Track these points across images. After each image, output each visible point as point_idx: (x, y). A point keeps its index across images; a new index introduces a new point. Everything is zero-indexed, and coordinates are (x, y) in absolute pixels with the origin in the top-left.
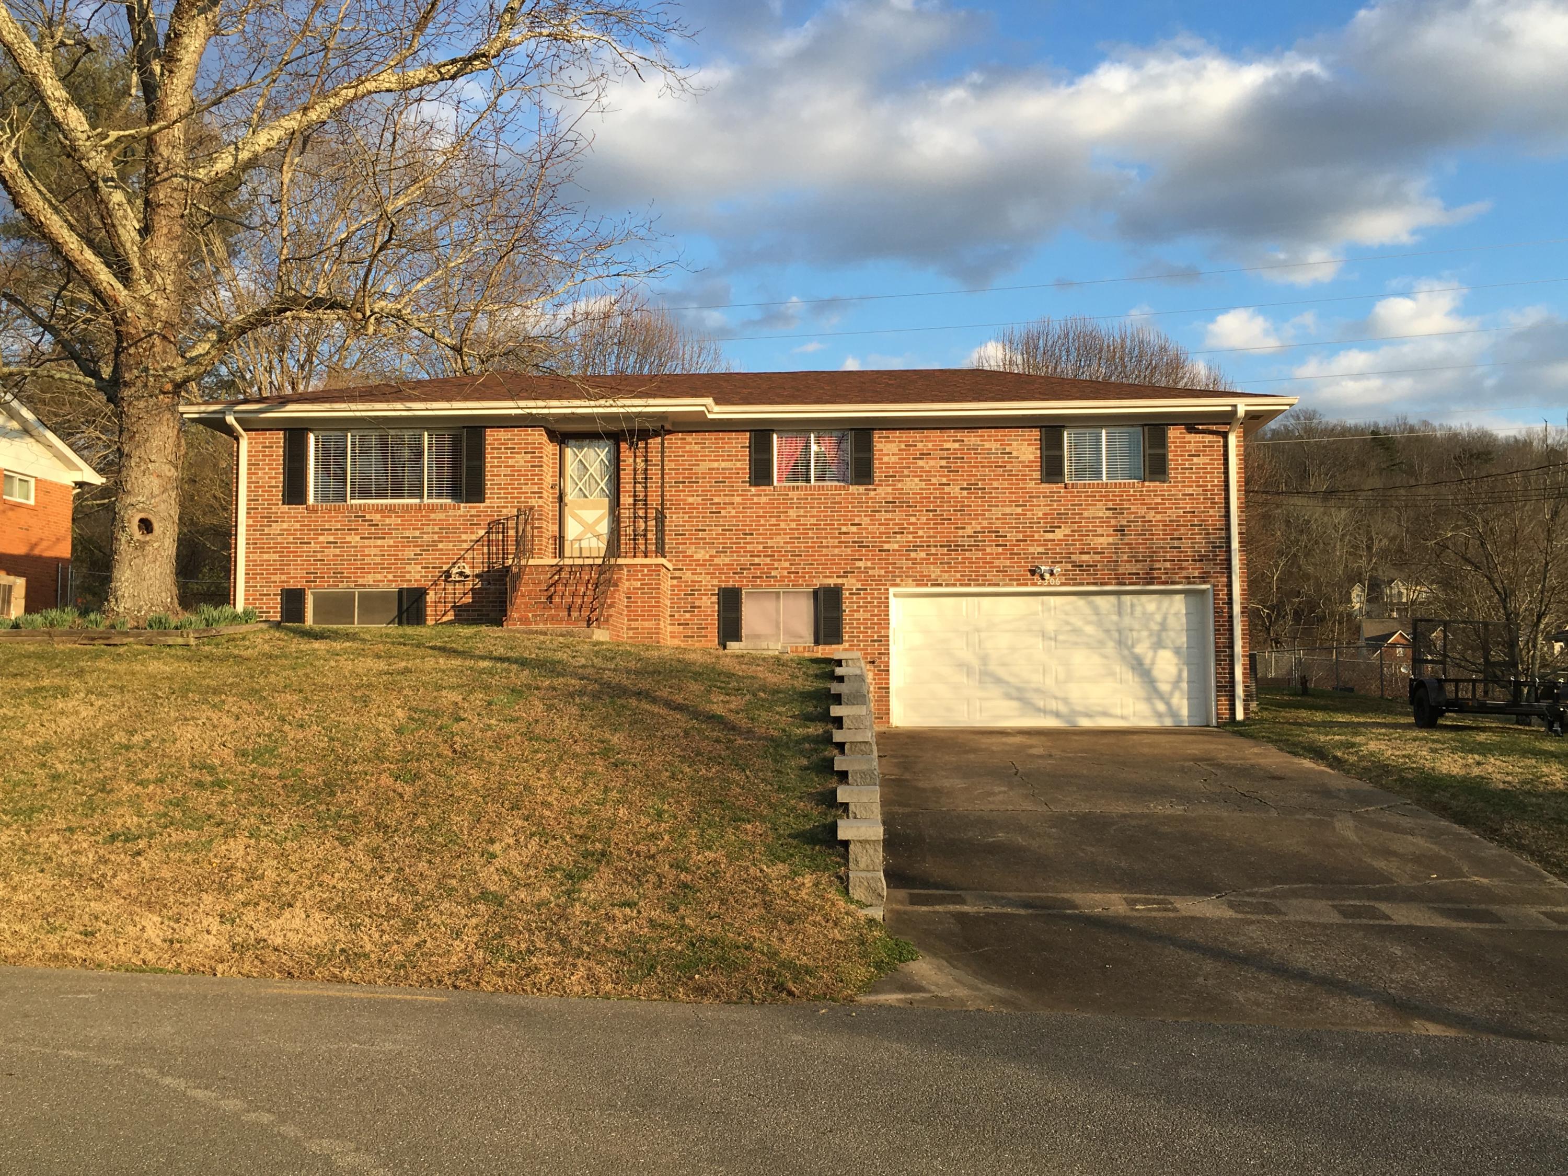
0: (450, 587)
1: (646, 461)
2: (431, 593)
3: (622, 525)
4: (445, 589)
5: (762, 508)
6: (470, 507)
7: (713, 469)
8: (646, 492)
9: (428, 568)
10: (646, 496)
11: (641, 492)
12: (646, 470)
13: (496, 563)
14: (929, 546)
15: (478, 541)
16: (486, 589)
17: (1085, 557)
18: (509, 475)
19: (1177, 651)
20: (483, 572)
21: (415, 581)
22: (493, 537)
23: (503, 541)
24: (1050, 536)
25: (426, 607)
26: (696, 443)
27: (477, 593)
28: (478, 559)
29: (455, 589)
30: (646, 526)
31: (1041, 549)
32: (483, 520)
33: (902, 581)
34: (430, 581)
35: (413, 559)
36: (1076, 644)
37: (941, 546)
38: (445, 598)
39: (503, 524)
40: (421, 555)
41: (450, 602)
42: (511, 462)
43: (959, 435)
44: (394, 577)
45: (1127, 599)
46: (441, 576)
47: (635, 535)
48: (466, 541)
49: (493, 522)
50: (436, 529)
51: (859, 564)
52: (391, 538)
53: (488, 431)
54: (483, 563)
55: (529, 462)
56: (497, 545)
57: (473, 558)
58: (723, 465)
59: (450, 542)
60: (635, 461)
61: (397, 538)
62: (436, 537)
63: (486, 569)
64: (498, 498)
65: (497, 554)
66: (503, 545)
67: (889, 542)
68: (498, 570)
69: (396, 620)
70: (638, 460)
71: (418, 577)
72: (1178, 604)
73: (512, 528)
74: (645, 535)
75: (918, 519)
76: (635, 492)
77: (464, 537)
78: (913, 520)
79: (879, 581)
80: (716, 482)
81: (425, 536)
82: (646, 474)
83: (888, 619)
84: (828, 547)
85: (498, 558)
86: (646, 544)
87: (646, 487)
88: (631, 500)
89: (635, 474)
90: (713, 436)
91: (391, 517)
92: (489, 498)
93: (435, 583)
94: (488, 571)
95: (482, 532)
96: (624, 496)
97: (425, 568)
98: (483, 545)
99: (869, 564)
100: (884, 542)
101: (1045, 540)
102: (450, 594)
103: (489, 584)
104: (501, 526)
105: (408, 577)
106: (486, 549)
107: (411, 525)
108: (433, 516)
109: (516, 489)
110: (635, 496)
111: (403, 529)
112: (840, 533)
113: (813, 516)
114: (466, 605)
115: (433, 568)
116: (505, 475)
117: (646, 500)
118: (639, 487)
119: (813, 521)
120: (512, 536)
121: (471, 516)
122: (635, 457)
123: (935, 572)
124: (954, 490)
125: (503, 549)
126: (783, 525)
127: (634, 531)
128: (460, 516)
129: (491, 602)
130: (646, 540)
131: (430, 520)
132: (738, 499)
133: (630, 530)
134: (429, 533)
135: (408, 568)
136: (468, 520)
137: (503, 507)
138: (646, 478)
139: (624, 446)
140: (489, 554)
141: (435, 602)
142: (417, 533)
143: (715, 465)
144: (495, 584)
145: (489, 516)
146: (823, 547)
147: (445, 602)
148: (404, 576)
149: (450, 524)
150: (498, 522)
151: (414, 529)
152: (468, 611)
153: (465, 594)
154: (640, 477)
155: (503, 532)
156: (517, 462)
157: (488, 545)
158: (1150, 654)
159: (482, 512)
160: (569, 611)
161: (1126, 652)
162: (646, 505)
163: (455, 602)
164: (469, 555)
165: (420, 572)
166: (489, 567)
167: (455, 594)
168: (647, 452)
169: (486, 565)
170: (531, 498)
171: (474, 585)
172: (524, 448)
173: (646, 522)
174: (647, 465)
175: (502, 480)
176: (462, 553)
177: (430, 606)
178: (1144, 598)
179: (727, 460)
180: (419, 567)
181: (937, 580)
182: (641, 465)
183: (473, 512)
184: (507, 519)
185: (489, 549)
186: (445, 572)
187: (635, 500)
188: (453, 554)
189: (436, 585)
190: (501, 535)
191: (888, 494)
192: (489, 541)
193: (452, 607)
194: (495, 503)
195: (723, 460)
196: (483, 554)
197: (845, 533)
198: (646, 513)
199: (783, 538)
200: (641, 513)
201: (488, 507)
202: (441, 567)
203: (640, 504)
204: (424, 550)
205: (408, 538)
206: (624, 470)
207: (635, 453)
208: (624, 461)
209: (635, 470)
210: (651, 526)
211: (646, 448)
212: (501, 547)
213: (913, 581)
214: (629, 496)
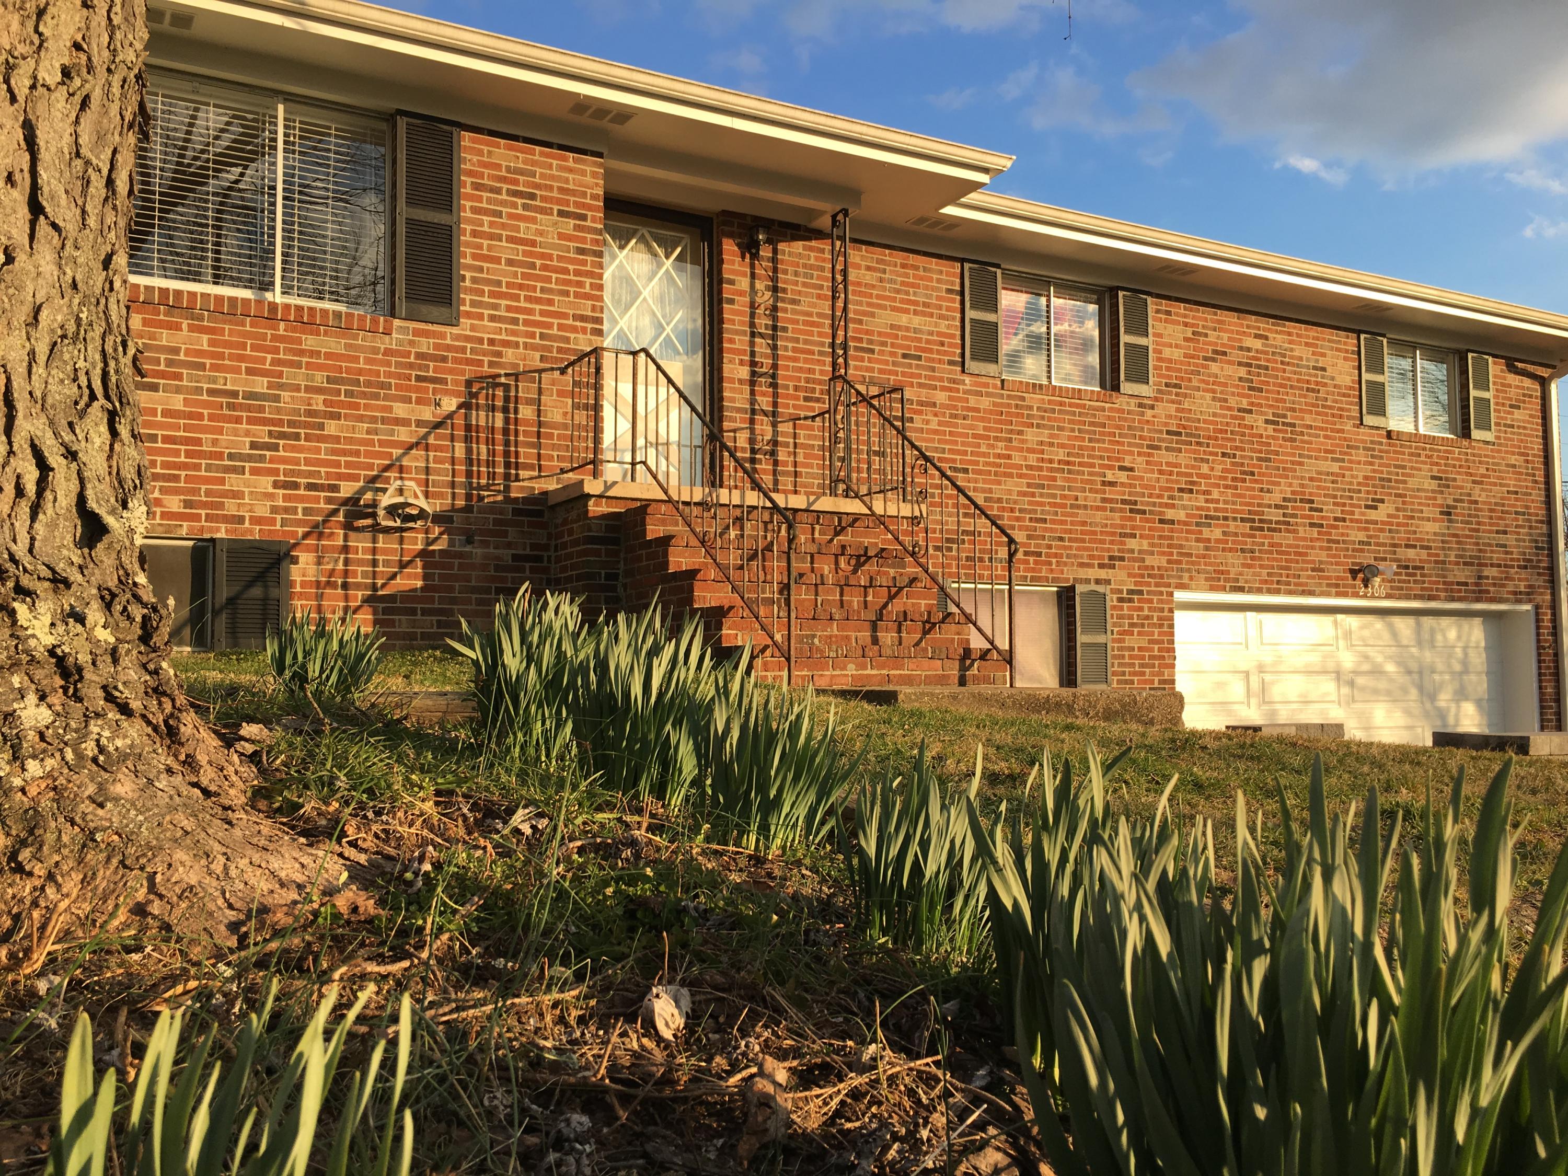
0: (361, 544)
1: (775, 289)
2: (305, 559)
3: (726, 425)
4: (346, 549)
5: (982, 419)
6: (417, 333)
7: (899, 328)
8: (775, 357)
9: (296, 486)
10: (775, 366)
11: (766, 356)
12: (775, 309)
13: (487, 487)
14: (1226, 519)
15: (438, 425)
16: (460, 555)
17: (1411, 553)
18: (521, 264)
19: (1478, 703)
20: (453, 509)
21: (256, 520)
22: (480, 418)
23: (506, 431)
24: (1372, 515)
25: (291, 596)
26: (868, 268)
27: (435, 565)
28: (438, 472)
29: (374, 551)
30: (775, 433)
31: (1361, 536)
32: (451, 371)
33: (1191, 578)
34: (299, 523)
35: (250, 458)
36: (1376, 691)
37: (1242, 520)
38: (346, 573)
39: (507, 387)
40: (275, 447)
41: (358, 586)
42: (525, 230)
43: (1264, 325)
44: (188, 504)
45: (1427, 621)
46: (335, 512)
47: (753, 451)
48: (405, 422)
49: (481, 378)
50: (320, 378)
51: (1132, 544)
52: (178, 390)
53: (467, 139)
54: (453, 485)
55: (569, 238)
56: (490, 441)
57: (427, 470)
58: (916, 321)
59: (361, 419)
60: (752, 286)
61: (199, 390)
62: (318, 404)
63: (461, 503)
64: (492, 318)
65: (490, 463)
66: (507, 443)
67: (1173, 506)
68: (493, 507)
69: (187, 632)
70: (759, 285)
71: (263, 510)
72: (1476, 632)
73: (529, 402)
74: (773, 453)
75: (1212, 469)
76: (753, 354)
77: (400, 410)
78: (1205, 469)
79: (1159, 576)
80: (905, 356)
81: (285, 395)
82: (775, 318)
83: (1173, 650)
84: (1085, 507)
85: (492, 476)
86: (775, 472)
87: (774, 348)
88: (744, 372)
89: (752, 315)
90: (899, 257)
91: (178, 327)
92: (468, 315)
93: (317, 530)
94: (468, 509)
95: (450, 404)
96: (731, 361)
97: (286, 485)
98: (452, 438)
99: (1145, 545)
100: (1167, 505)
101: (1367, 522)
102: (361, 562)
103: (469, 541)
104: (500, 393)
105: (231, 507)
106: (460, 450)
107: (241, 358)
108: (309, 342)
109: (538, 301)
110: (753, 364)
111: (215, 368)
112: (1104, 483)
113: (1062, 446)
114: (409, 596)
115: (311, 487)
116: (510, 262)
117: (774, 376)
118: (762, 347)
119: (1061, 454)
120: (527, 422)
121: (419, 356)
122: (753, 276)
123: (1234, 563)
124: (1257, 421)
125: (507, 454)
126: (1017, 458)
127: (752, 441)
128: (388, 352)
129: (474, 590)
130: (776, 463)
131: (301, 353)
132: (941, 397)
133: (742, 440)
134: (297, 388)
135: (233, 482)
136: (411, 366)
137: (506, 344)
138: (775, 328)
139: (729, 247)
140: (469, 461)
141: (318, 584)
142: (261, 385)
143: (903, 320)
144: (485, 544)
145: (469, 362)
146: (1078, 507)
147: (345, 586)
148: (221, 506)
149: (360, 372)
150: (492, 381)
151: (250, 371)
152: (413, 612)
153: (403, 565)
154: (763, 322)
155: (505, 410)
156: (541, 233)
157: (467, 440)
158: (1453, 706)
159: (449, 348)
160: (874, 628)
161: (1428, 706)
162: (774, 385)
163: (374, 587)
164: (415, 460)
165: (271, 496)
166: (469, 497)
167: (374, 563)
168: (775, 270)
169: (460, 491)
170: (574, 329)
171: (429, 543)
172: (558, 201)
173: (774, 425)
174: (777, 299)
175: (503, 274)
176: (396, 452)
177: (301, 596)
178: (1445, 621)
179: (924, 314)
180: (265, 483)
181: (1237, 580)
182: (764, 298)
183: (425, 345)
184: (516, 376)
185: (469, 451)
186: (346, 502)
187: (753, 373)
188: (368, 454)
189: (320, 536)
190: (499, 417)
191: (1170, 417)
192: (468, 428)
193: (367, 600)
194: (484, 329)
195: (916, 313)
196: (453, 461)
197: (1112, 484)
198: (775, 404)
199: (1017, 485)
200: (764, 402)
201: (468, 339)
202: (335, 488)
203: (763, 386)
204: (283, 436)
205: (235, 394)
206: (731, 301)
207: (752, 266)
208: (732, 282)
209: (753, 306)
210: (785, 434)
211: (774, 260)
212: (500, 448)
213: (1207, 579)
214: (742, 363)
